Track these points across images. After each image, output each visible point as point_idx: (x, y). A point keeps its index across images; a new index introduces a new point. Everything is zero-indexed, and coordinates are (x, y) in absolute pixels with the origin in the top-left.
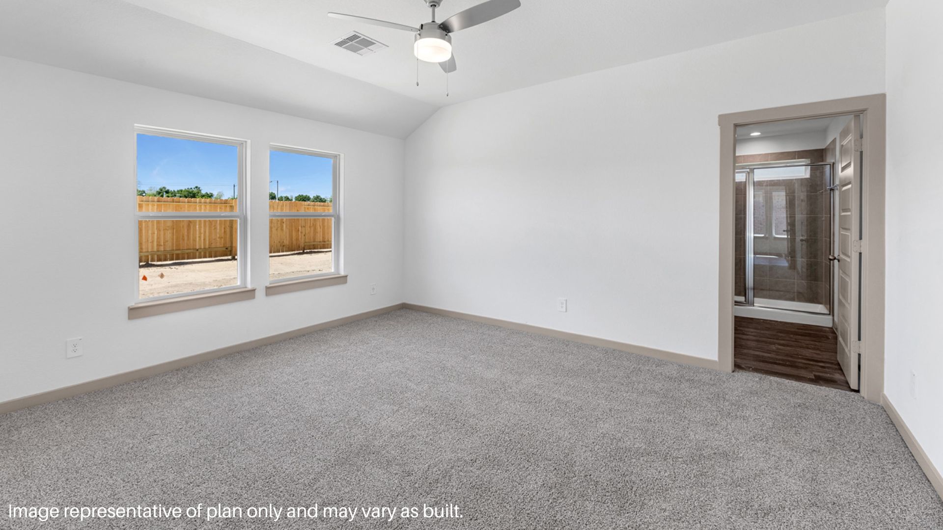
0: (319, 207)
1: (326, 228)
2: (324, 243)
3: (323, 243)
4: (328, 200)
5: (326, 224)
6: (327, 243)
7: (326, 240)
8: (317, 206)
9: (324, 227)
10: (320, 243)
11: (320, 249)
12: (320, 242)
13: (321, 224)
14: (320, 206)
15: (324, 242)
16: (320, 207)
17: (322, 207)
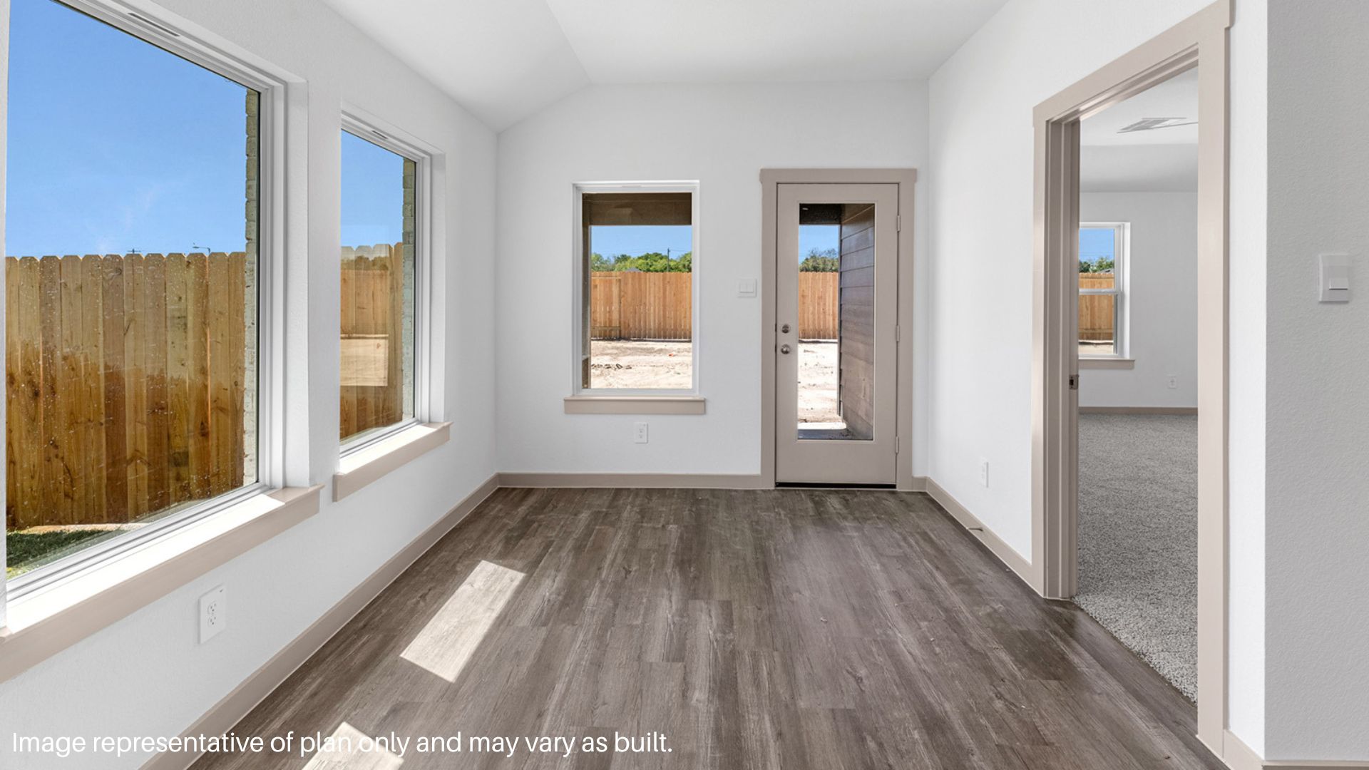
0: (1084, 280)
1: (1096, 309)
2: (1093, 331)
3: (1091, 331)
4: (1095, 264)
5: (1096, 304)
6: (1098, 331)
7: (1097, 327)
8: (1082, 278)
9: (1093, 308)
10: (1086, 331)
11: (1088, 339)
12: (1087, 329)
13: (1088, 304)
14: (1086, 278)
15: (1094, 329)
16: (1087, 280)
17: (1089, 280)
